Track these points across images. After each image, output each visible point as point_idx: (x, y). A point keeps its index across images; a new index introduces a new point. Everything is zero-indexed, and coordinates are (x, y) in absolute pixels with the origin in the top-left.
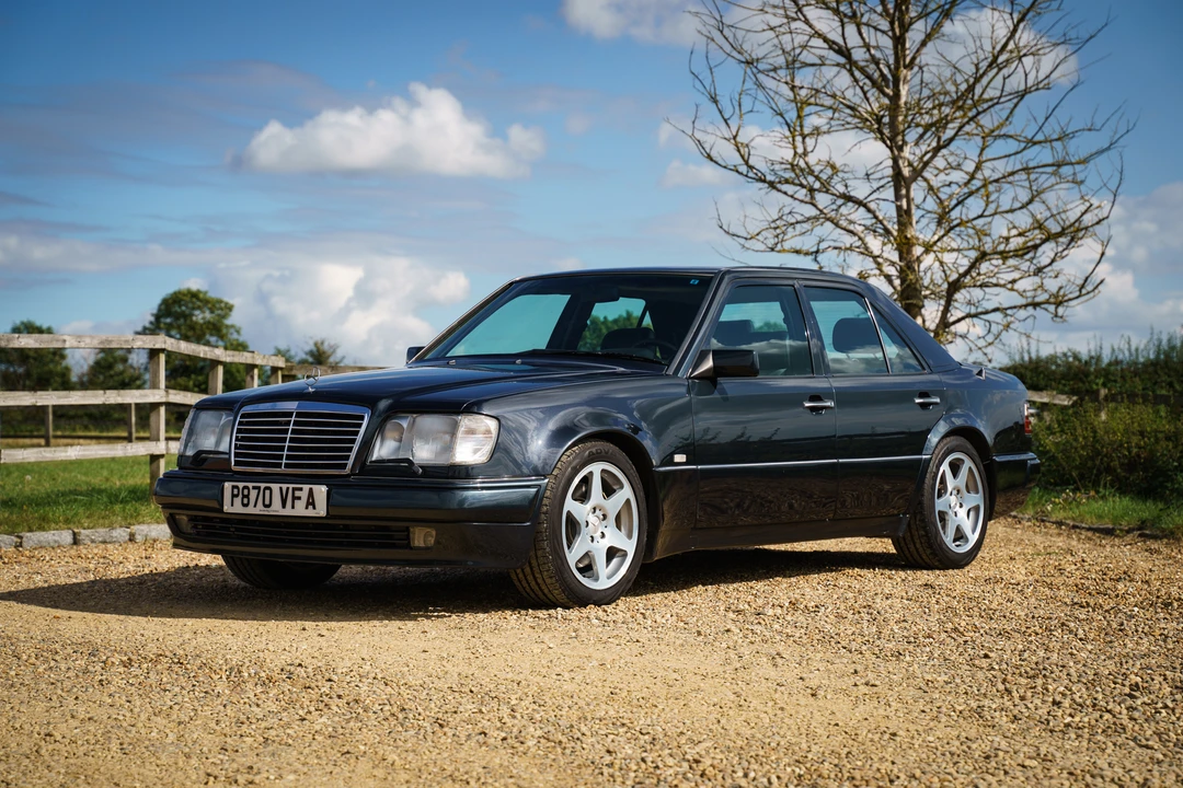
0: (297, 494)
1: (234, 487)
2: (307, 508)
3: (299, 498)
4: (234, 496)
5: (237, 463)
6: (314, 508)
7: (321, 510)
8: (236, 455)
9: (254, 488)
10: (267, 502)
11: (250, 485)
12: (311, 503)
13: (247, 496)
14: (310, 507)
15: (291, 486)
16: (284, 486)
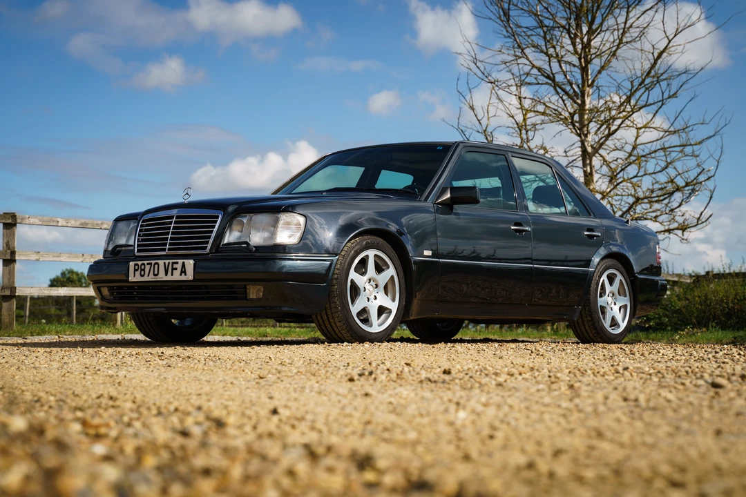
0: (175, 266)
1: (135, 265)
2: (181, 275)
3: (176, 269)
4: (135, 270)
5: (139, 251)
6: (185, 275)
7: (190, 276)
8: (138, 246)
9: (148, 264)
10: (156, 273)
11: (146, 262)
12: (183, 271)
13: (144, 270)
14: (183, 274)
15: (171, 261)
16: (167, 262)
